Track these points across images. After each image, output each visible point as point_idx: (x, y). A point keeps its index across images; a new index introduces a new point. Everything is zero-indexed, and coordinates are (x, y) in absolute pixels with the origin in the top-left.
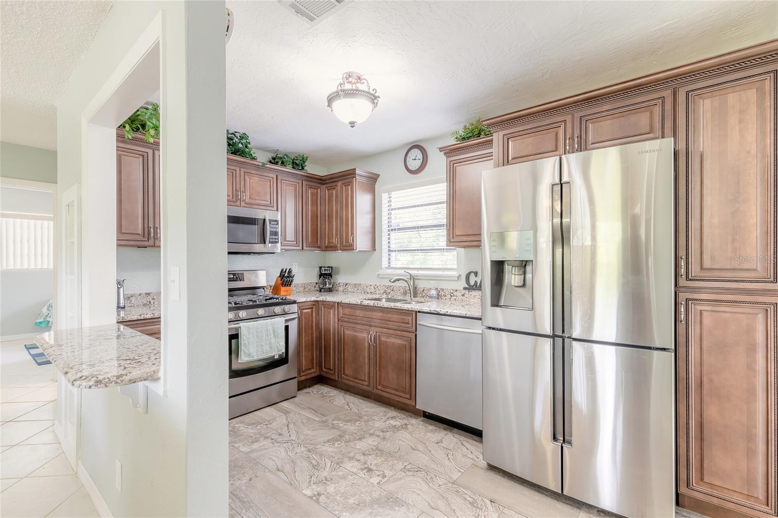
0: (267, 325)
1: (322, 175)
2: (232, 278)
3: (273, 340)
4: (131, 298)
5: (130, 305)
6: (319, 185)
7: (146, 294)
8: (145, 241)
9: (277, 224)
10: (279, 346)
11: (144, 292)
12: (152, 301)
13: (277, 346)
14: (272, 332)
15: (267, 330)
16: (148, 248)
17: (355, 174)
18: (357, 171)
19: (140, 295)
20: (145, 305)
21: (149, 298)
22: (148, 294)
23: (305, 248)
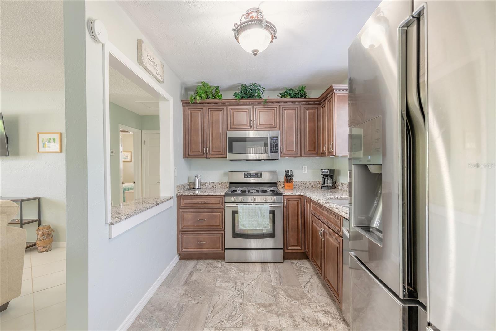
0: (256, 208)
1: (318, 98)
2: (254, 176)
3: (260, 219)
4: (206, 184)
5: (205, 188)
6: (316, 106)
7: (212, 182)
8: (202, 155)
9: (278, 139)
10: (264, 224)
11: (211, 181)
12: (215, 186)
13: (263, 224)
14: (259, 213)
15: (256, 211)
16: (211, 159)
17: (333, 90)
18: (333, 87)
19: (209, 183)
20: (211, 188)
21: (213, 185)
22: (213, 183)
23: (303, 155)
